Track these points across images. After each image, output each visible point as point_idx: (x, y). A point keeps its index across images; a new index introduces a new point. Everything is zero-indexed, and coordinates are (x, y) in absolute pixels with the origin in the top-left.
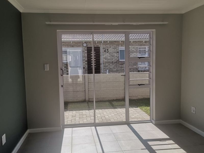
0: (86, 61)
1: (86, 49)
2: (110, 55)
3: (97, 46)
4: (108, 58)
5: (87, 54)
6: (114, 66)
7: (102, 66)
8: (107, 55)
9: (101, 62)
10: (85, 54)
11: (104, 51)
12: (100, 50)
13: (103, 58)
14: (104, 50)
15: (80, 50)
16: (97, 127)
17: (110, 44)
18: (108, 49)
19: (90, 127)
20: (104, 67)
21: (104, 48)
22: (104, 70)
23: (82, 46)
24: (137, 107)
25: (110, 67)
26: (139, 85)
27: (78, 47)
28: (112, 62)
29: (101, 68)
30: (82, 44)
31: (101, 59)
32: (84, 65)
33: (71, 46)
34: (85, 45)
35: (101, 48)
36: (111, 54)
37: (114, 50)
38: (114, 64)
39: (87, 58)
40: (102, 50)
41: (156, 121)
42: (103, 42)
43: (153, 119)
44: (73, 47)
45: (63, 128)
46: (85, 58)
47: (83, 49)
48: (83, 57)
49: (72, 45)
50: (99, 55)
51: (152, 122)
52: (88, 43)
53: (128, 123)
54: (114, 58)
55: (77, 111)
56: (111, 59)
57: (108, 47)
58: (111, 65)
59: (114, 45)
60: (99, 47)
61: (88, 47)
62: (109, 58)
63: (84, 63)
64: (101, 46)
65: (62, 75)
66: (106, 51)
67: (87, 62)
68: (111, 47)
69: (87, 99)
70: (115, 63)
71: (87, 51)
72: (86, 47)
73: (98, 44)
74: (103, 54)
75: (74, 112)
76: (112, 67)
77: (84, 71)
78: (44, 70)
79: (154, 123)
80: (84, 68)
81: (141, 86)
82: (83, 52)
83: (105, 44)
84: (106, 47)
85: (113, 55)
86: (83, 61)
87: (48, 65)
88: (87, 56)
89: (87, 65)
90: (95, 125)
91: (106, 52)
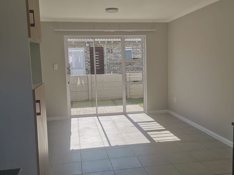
0: (89, 62)
1: (89, 49)
2: (114, 56)
3: (100, 47)
4: (112, 59)
5: (89, 55)
6: (119, 67)
7: (106, 67)
8: (111, 56)
9: (104, 63)
10: (88, 55)
11: (108, 52)
12: (104, 50)
13: (107, 59)
14: (108, 50)
15: (82, 51)
16: (99, 117)
17: (114, 44)
18: (112, 50)
19: (93, 117)
20: (108, 69)
21: (107, 49)
22: (108, 72)
23: (84, 46)
24: (137, 104)
25: (114, 69)
26: (133, 81)
27: (80, 47)
28: (117, 63)
29: (105, 69)
30: (84, 45)
31: (104, 60)
32: (87, 67)
33: (72, 46)
34: (87, 45)
35: (104, 49)
36: (115, 54)
37: (118, 50)
38: (119, 66)
39: (89, 59)
40: (105, 51)
41: (148, 111)
42: (106, 42)
43: (146, 110)
44: (74, 47)
45: (71, 118)
46: (87, 59)
47: (86, 49)
48: (86, 58)
49: (74, 45)
50: (102, 55)
51: (145, 113)
52: (91, 43)
53: (125, 114)
54: (118, 59)
55: (81, 108)
56: (115, 60)
57: (112, 47)
58: (115, 66)
59: (119, 46)
60: (103, 47)
61: (91, 47)
62: (114, 59)
63: (86, 64)
64: (105, 47)
65: (68, 74)
66: (110, 51)
67: (90, 64)
68: (115, 48)
69: (90, 98)
70: (119, 64)
71: (89, 52)
72: (89, 47)
73: (101, 44)
74: (107, 55)
75: (79, 109)
76: (117, 69)
77: (87, 73)
78: (54, 69)
79: (146, 113)
80: (87, 70)
81: (135, 82)
82: (86, 52)
83: (109, 44)
84: (109, 47)
85: (117, 56)
86: (86, 62)
87: (57, 65)
88: (89, 56)
89: (90, 66)
90: (97, 115)
91: (110, 53)
